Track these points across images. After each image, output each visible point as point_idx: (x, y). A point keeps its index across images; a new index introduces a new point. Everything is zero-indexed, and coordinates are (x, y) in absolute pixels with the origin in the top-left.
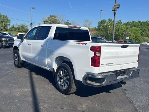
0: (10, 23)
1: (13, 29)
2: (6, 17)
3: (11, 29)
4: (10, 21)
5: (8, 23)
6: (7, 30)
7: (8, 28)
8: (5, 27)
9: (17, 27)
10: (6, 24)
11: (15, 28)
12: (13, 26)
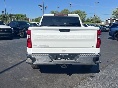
0: (86, 16)
1: (88, 21)
2: (84, 12)
3: (86, 21)
4: (86, 15)
5: (85, 17)
6: (84, 22)
7: (85, 20)
8: (83, 20)
9: (92, 19)
10: (83, 17)
11: (90, 20)
12: (88, 19)
